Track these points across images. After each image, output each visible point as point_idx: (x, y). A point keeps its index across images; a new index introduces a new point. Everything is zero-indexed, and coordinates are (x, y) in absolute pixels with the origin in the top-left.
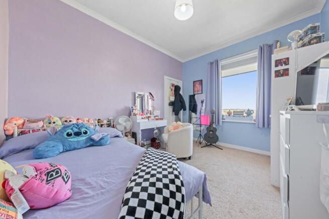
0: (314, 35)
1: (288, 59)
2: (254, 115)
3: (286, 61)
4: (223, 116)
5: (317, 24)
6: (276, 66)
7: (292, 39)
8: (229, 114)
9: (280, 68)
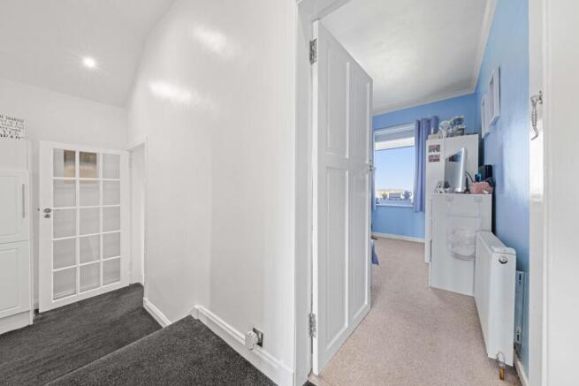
0: (460, 127)
1: (439, 146)
2: (412, 197)
3: (437, 148)
4: (377, 199)
5: (462, 117)
6: (430, 151)
7: (442, 127)
8: (385, 197)
9: (433, 153)
